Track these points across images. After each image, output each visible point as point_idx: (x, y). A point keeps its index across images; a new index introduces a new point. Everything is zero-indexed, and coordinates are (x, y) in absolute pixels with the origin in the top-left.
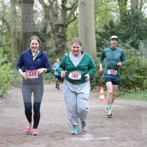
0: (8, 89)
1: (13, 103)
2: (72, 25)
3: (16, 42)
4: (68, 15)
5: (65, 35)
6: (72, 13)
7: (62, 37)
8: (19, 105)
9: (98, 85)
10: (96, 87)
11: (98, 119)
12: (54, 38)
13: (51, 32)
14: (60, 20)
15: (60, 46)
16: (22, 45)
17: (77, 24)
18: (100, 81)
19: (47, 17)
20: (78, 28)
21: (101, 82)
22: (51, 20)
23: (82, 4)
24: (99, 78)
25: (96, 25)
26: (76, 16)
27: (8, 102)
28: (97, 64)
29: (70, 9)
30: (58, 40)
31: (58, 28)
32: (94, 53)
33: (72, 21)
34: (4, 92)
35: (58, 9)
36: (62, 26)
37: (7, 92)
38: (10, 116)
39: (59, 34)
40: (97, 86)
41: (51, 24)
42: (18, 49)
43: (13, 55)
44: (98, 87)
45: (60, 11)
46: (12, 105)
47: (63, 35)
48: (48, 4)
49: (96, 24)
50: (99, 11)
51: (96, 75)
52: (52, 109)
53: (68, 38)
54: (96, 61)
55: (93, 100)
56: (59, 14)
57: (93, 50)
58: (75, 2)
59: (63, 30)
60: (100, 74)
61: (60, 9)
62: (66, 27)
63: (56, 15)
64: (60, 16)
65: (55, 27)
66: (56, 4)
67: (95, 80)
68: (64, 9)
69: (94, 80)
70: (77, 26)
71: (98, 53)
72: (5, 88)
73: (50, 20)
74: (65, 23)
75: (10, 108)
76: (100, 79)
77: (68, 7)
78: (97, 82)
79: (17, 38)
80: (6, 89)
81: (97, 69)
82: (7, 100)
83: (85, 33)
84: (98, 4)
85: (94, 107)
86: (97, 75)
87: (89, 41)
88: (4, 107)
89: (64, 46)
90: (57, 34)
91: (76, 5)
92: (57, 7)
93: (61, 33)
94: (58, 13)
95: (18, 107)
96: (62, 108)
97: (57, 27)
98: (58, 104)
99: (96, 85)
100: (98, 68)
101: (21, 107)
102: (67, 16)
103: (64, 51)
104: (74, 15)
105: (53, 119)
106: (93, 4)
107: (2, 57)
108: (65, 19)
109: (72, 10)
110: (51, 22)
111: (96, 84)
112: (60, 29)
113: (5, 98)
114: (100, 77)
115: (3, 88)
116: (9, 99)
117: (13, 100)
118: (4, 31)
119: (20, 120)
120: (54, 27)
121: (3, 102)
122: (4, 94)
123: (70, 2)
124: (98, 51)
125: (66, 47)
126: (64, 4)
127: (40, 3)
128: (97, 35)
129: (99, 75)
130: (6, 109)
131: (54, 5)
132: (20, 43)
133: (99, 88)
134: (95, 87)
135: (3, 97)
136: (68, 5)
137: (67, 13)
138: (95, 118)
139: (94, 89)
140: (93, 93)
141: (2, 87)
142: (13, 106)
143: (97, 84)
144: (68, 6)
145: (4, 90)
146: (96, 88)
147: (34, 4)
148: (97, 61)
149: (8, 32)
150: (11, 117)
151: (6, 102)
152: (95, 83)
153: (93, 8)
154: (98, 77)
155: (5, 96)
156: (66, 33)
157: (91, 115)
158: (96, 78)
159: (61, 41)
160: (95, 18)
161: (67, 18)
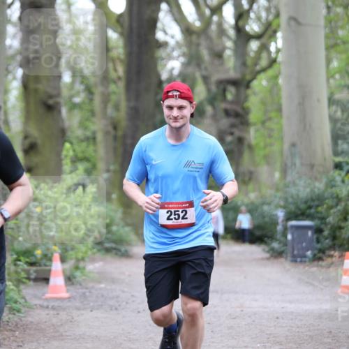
0: (87, 259)
1: (103, 296)
2: (264, 83)
3: (110, 129)
4: (252, 54)
5: (243, 109)
6: (264, 47)
7: (237, 115)
8: (118, 302)
9: (337, 248)
10: (332, 253)
11: (337, 341)
12: (214, 117)
13: (205, 103)
14: (229, 69)
15: (229, 139)
16: (124, 136)
17: (276, 77)
18: (343, 236)
19: (193, 59)
20: (279, 90)
21: (344, 239)
22: (206, 69)
23: (293, 23)
24: (340, 228)
25: (332, 81)
26: (273, 55)
27: (87, 294)
28: (334, 189)
29: (258, 37)
30: (225, 122)
31: (224, 91)
32: (325, 159)
33: (264, 70)
34: (77, 268)
35: (225, 39)
36: (235, 83)
37: (84, 268)
38: (95, 333)
39: (228, 106)
40: (334, 250)
41: (206, 79)
42: (115, 149)
43: (101, 165)
44: (337, 254)
45: (229, 44)
46: (100, 303)
47: (239, 110)
48: (198, 24)
49: (330, 76)
50: (339, 41)
51: (331, 219)
52: (209, 314)
53: (254, 117)
54: (331, 181)
55: (322, 289)
56: (228, 53)
57: (323, 150)
58: (271, 17)
59: (237, 95)
60: (341, 217)
61: (229, 38)
62: (248, 86)
63: (218, 55)
64: (229, 56)
65: (218, 87)
66: (220, 25)
67: (329, 234)
68: (243, 36)
69: (326, 233)
70: (277, 84)
71: (338, 159)
72: (80, 255)
73: (203, 67)
74: (244, 75)
75: (94, 311)
76: (343, 231)
77: (251, 33)
78: (334, 238)
79: (112, 118)
80: (83, 259)
81: (334, 204)
82: (87, 288)
83: (299, 104)
84: (336, 22)
85: (326, 310)
86: (333, 219)
87: (310, 126)
88: (78, 309)
89: (240, 140)
90: (223, 105)
91: (274, 26)
92: (222, 32)
93: (232, 102)
94: (224, 48)
95: (116, 309)
96: (238, 310)
97: (222, 87)
98: (227, 300)
99: (333, 247)
100: (335, 200)
101: (123, 309)
102: (249, 56)
103: (241, 153)
104: (269, 52)
105: (213, 342)
106: (322, 22)
107: (71, 172)
108: (244, 64)
109: (264, 40)
110: (204, 73)
111: (331, 243)
112: (231, 92)
113: (81, 285)
114: (343, 224)
115: (74, 256)
116: (90, 285)
117: (101, 289)
118: (77, 100)
119: (121, 344)
120: (214, 88)
121: (75, 294)
122: (78, 274)
123: (259, 18)
124: (336, 154)
125: (246, 143)
126: (241, 23)
127: (176, 20)
128: (334, 108)
129: (340, 220)
130: (82, 314)
131: (214, 27)
132: (120, 133)
133: (340, 257)
134: (328, 252)
135: (74, 280)
136: (253, 27)
137: (249, 49)
138: (329, 340)
139: (324, 258)
140: (324, 270)
141: (71, 253)
142: (102, 305)
143: (334, 245)
144: (252, 29)
145: (78, 260)
146: (331, 256)
147: (159, 25)
148: (333, 180)
149: (87, 101)
150: (97, 336)
151: (84, 293)
152: (327, 241)
153: (322, 33)
154: (336, 225)
155: (79, 279)
156: (248, 104)
157: (318, 330)
158: (331, 228)
159: (233, 126)
160: (329, 61)
161: (249, 62)
